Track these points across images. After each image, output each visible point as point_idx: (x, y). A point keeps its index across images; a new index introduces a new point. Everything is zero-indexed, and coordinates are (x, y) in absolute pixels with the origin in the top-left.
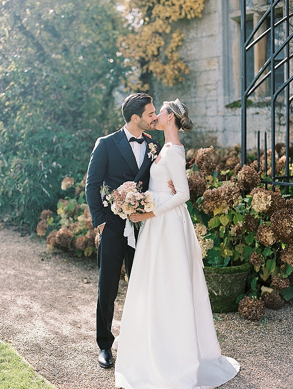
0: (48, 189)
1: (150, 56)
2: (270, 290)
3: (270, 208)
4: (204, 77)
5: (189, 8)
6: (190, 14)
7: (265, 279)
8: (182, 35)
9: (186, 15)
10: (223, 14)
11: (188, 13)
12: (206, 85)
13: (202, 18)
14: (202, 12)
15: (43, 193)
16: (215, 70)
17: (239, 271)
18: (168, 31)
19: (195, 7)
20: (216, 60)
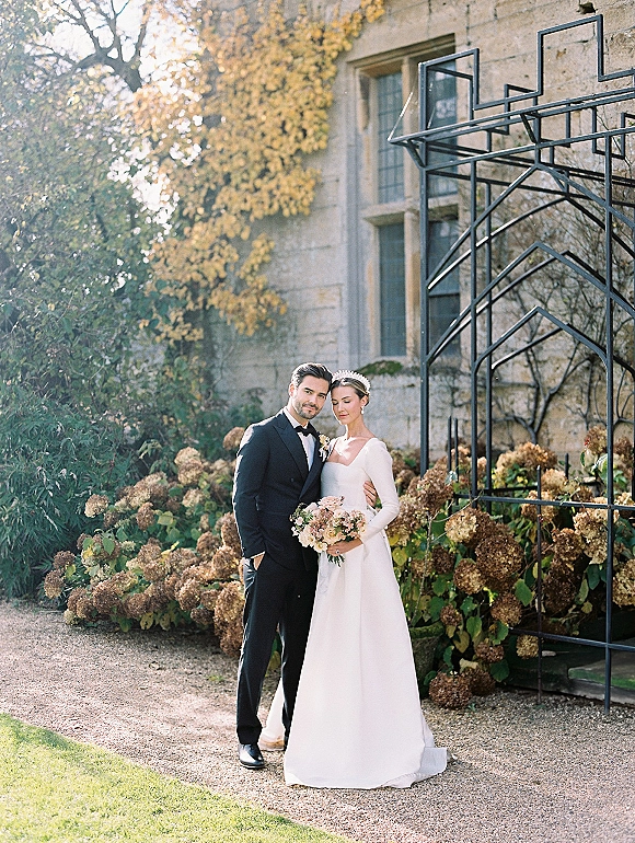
0: (53, 516)
1: (211, 279)
2: (474, 665)
3: (475, 535)
4: (313, 319)
5: (287, 198)
6: (288, 206)
7: (462, 650)
8: (272, 244)
9: (281, 209)
10: (349, 210)
11: (284, 206)
12: (316, 334)
13: (309, 215)
14: (311, 206)
15: (44, 523)
16: (333, 308)
17: (428, 634)
18: (245, 235)
19: (299, 196)
20: (336, 290)
